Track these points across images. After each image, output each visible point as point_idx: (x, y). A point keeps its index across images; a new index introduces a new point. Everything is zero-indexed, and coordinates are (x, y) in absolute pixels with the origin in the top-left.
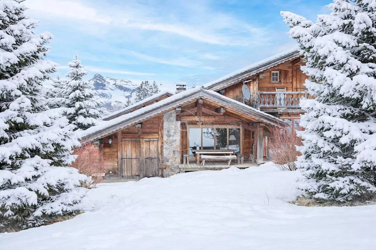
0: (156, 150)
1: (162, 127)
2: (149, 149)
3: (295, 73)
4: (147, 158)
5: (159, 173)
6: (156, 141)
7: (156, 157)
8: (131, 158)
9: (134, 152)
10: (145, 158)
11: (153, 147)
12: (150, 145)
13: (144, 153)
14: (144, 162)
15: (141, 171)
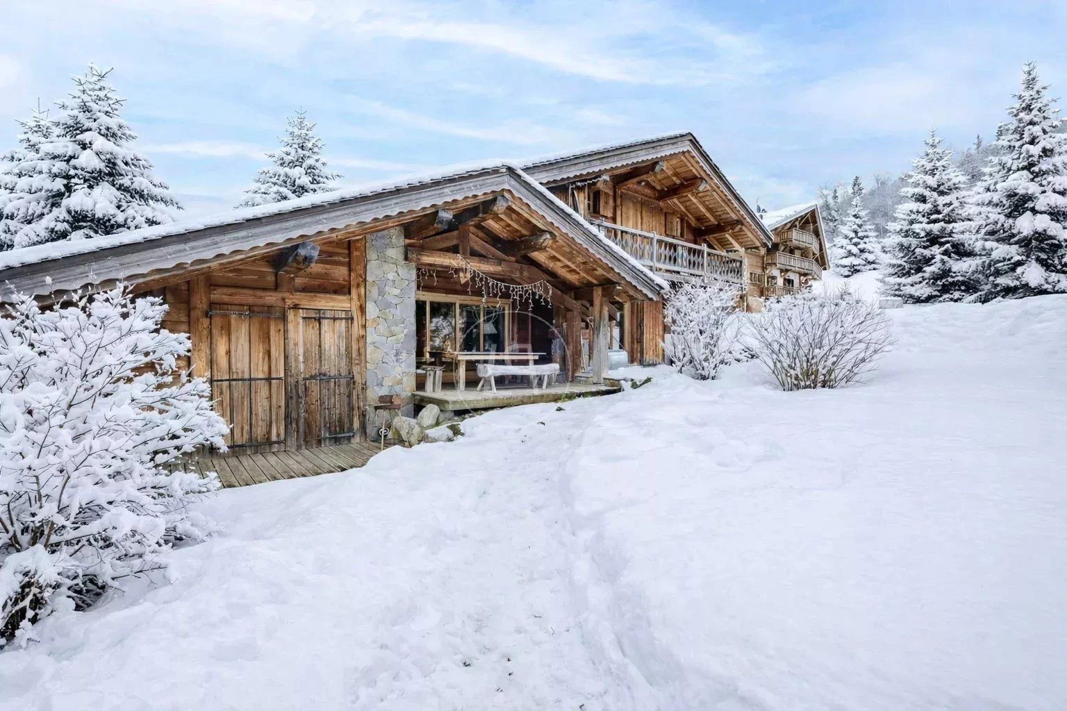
0: (343, 349)
1: (361, 276)
2: (320, 346)
3: (619, 202)
4: (312, 377)
5: (351, 424)
6: (341, 319)
7: (344, 372)
8: (250, 379)
9: (261, 354)
10: (303, 376)
11: (332, 336)
12: (323, 332)
13: (301, 358)
14: (301, 389)
15: (291, 423)
